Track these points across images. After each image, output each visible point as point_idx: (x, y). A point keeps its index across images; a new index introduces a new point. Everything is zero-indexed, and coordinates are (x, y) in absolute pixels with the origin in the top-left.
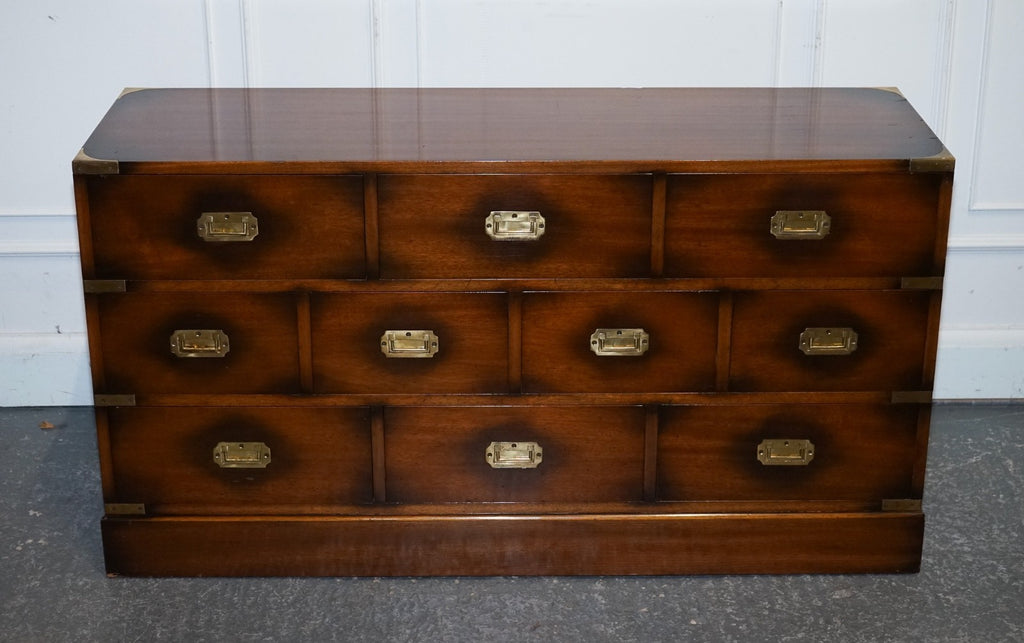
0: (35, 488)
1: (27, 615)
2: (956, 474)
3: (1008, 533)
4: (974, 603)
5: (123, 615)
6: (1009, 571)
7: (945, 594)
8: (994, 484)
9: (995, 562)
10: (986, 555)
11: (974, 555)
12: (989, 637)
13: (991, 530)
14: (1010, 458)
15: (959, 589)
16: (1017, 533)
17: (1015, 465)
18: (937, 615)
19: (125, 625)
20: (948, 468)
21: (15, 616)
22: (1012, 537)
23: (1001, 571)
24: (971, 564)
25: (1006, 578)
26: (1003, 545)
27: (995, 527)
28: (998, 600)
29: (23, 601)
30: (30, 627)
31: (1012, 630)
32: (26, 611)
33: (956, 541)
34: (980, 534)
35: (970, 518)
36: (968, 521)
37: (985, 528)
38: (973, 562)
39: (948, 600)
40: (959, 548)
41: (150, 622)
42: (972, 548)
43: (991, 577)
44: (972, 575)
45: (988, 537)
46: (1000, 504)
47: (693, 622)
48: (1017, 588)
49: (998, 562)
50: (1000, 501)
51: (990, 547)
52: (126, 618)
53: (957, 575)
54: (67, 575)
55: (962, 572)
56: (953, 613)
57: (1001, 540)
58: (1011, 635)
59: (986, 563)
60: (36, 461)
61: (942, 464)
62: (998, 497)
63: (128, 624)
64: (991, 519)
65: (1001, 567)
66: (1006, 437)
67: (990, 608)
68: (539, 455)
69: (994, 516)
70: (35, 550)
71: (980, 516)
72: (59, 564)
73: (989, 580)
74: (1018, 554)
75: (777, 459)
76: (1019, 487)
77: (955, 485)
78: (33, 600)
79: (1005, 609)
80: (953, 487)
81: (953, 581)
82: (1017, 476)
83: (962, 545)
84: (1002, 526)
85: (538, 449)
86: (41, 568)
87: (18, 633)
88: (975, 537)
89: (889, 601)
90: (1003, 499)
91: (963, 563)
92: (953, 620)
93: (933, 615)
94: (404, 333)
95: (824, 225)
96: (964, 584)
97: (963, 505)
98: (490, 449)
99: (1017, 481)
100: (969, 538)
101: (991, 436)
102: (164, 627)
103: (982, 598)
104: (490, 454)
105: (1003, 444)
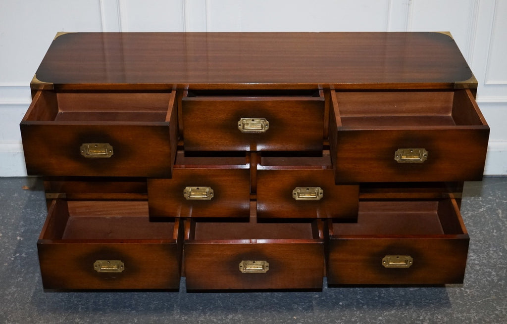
0: (20, 224)
1: (16, 298)
2: (472, 218)
3: (497, 253)
4: (479, 293)
5: (63, 298)
6: (497, 275)
7: (465, 288)
8: (492, 224)
9: (490, 270)
10: (486, 266)
11: (480, 266)
12: (486, 313)
13: (489, 251)
14: (500, 209)
15: (472, 286)
16: (502, 253)
17: (502, 213)
18: (461, 300)
19: (63, 303)
20: (469, 215)
21: (11, 298)
22: (499, 255)
23: (494, 275)
24: (478, 271)
25: (496, 279)
26: (495, 260)
27: (491, 249)
28: (491, 292)
29: (14, 290)
30: (18, 305)
31: (497, 310)
32: (16, 295)
33: (472, 258)
34: (483, 253)
35: (479, 244)
36: (477, 246)
37: (486, 250)
38: (480, 270)
39: (466, 292)
40: (473, 262)
41: (76, 302)
42: (479, 261)
43: (488, 279)
44: (479, 277)
45: (488, 255)
46: (494, 236)
47: (341, 304)
48: (501, 285)
49: (492, 270)
50: (494, 234)
51: (488, 261)
52: (65, 299)
53: (471, 277)
54: (36, 275)
55: (474, 275)
56: (469, 300)
57: (494, 257)
58: (497, 312)
59: (486, 270)
60: (21, 208)
61: (466, 212)
62: (493, 232)
63: (65, 303)
64: (490, 244)
65: (494, 273)
66: (498, 197)
67: (487, 297)
68: (267, 266)
69: (491, 243)
70: (21, 260)
71: (484, 243)
72: (32, 268)
73: (487, 280)
74: (502, 266)
75: (393, 265)
76: (504, 226)
77: (472, 225)
78: (19, 289)
79: (494, 297)
80: (471, 226)
81: (469, 281)
82: (503, 219)
83: (474, 260)
84: (495, 249)
85: (267, 264)
86: (23, 270)
87: (12, 308)
88: (481, 255)
89: (437, 292)
90: (496, 233)
91: (475, 270)
92: (468, 304)
93: (458, 301)
94: (196, 188)
95: (425, 155)
96: (474, 282)
97: (476, 236)
98: (241, 264)
99: (503, 222)
100: (478, 256)
101: (491, 196)
102: (83, 305)
103: (483, 291)
104: (241, 267)
105: (497, 201)
